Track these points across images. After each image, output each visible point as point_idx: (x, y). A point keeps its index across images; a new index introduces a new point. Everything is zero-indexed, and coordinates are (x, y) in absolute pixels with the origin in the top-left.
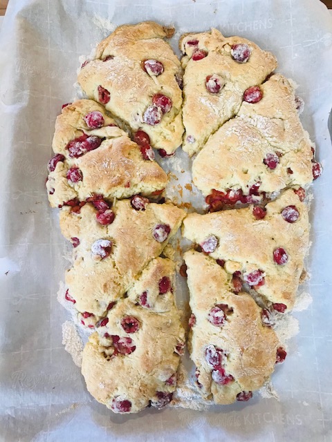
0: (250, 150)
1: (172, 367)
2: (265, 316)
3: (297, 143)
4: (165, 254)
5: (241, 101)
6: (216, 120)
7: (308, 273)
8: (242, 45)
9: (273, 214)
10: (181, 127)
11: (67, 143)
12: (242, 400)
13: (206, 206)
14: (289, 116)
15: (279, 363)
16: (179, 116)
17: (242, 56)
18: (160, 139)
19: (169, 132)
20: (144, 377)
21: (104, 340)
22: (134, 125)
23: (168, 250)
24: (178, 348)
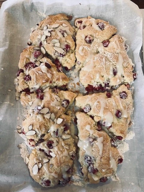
1: (69, 165)
2: (112, 141)
3: (125, 64)
4: (67, 113)
7: (132, 122)
8: (101, 23)
10: (74, 58)
11: (25, 64)
12: (102, 181)
13: (86, 92)
14: (122, 52)
15: (120, 164)
16: (74, 53)
18: (65, 62)
19: (69, 60)
20: (56, 169)
21: (39, 152)
22: (54, 57)
23: (69, 112)
24: (72, 156)
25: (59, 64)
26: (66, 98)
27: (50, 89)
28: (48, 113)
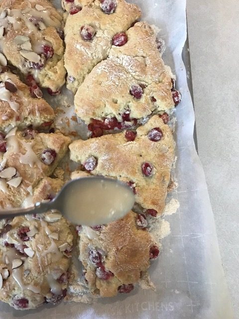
0: (117, 84)
1: (61, 267)
2: (138, 220)
3: (157, 75)
4: (55, 175)
5: (110, 45)
6: (89, 62)
7: (175, 183)
9: (141, 136)
10: (63, 69)
12: (122, 292)
13: (89, 133)
14: (150, 53)
15: (153, 259)
16: (62, 60)
17: (108, 8)
18: (46, 79)
19: (53, 74)
20: (37, 278)
21: (5, 249)
22: (23, 70)
23: (58, 172)
24: (66, 251)
25: (34, 84)
26: (49, 147)
27: (17, 131)
28: (14, 176)
